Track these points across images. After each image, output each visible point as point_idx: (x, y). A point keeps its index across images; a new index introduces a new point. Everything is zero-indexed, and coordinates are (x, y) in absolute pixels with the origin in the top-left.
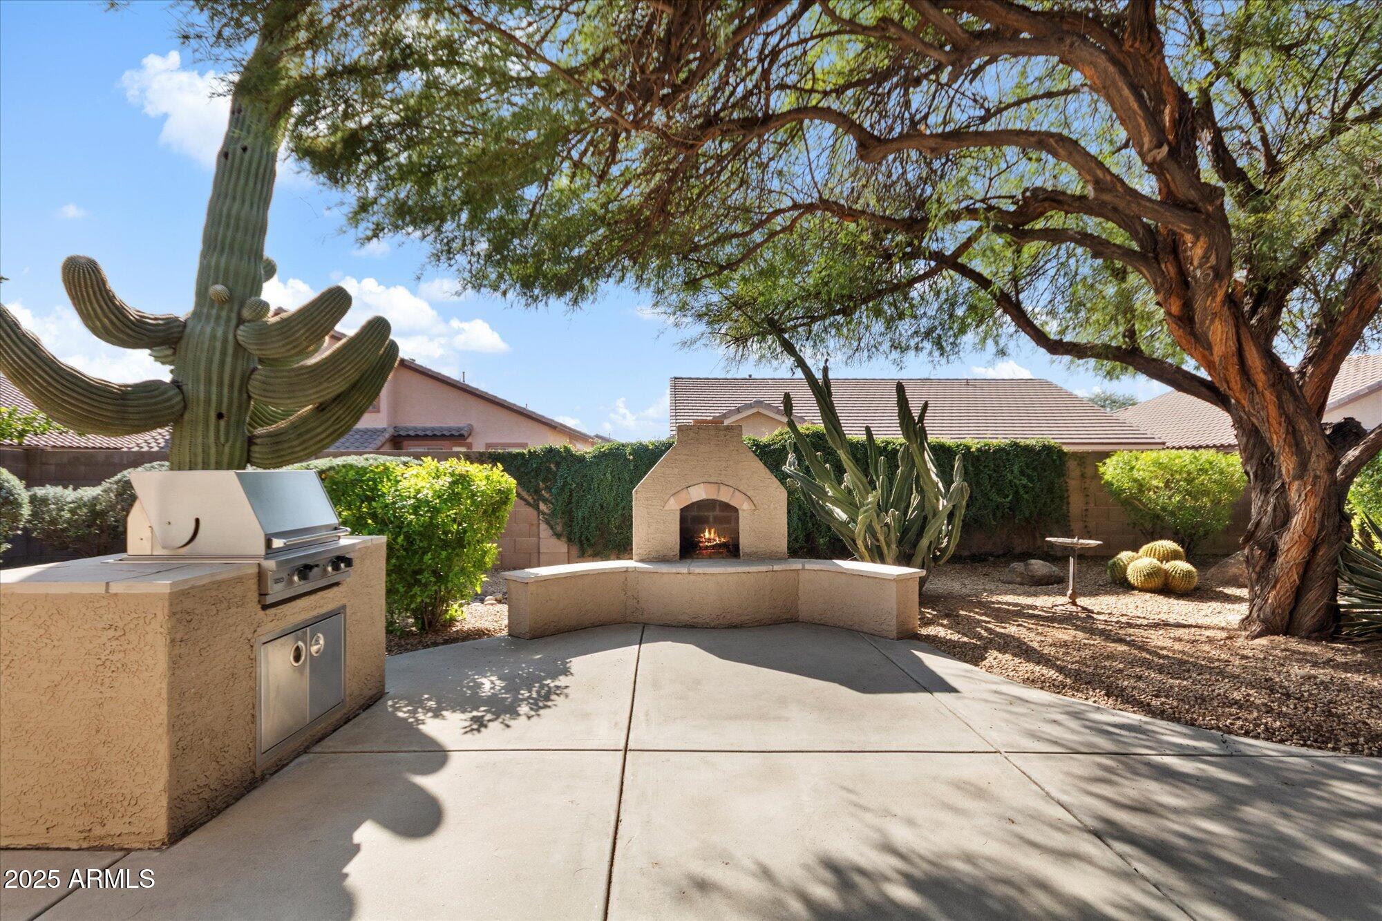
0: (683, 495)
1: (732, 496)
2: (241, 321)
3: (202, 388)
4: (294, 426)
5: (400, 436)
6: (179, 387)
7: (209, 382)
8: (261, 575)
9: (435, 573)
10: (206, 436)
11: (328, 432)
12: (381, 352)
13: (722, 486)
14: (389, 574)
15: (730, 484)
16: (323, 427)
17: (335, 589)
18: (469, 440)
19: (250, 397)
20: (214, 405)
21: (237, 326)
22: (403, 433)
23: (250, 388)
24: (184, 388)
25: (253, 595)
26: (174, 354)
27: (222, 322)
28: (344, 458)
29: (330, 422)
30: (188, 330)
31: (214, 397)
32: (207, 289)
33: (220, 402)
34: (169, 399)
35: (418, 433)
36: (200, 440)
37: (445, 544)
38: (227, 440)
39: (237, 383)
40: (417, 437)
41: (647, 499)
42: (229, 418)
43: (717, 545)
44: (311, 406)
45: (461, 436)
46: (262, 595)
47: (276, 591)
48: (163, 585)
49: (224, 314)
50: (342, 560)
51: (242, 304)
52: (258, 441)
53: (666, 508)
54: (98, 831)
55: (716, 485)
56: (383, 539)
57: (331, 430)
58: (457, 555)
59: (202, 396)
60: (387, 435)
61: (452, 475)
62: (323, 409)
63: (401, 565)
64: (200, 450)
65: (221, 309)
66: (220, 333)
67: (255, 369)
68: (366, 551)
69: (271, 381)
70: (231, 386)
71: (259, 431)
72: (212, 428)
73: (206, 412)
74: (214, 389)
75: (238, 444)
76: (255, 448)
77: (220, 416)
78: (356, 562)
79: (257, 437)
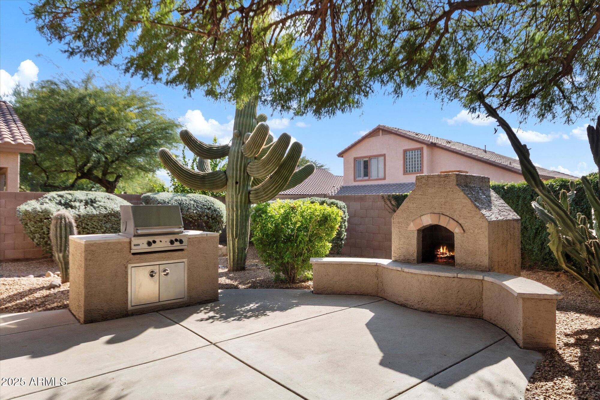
0: (418, 221)
1: (448, 223)
2: (243, 144)
3: (231, 172)
6: (225, 172)
7: (233, 169)
10: (232, 191)
13: (441, 216)
15: (447, 214)
17: (179, 252)
19: (248, 174)
20: (235, 178)
23: (247, 171)
24: (227, 172)
27: (238, 145)
30: (230, 150)
31: (234, 175)
38: (239, 193)
39: (242, 169)
41: (399, 223)
42: (240, 183)
43: (447, 257)
46: (131, 250)
47: (136, 249)
49: (238, 141)
51: (244, 137)
53: (408, 229)
55: (438, 215)
59: (231, 175)
66: (236, 149)
67: (250, 162)
71: (253, 188)
72: (235, 188)
73: (233, 181)
74: (234, 172)
75: (244, 194)
77: (237, 183)
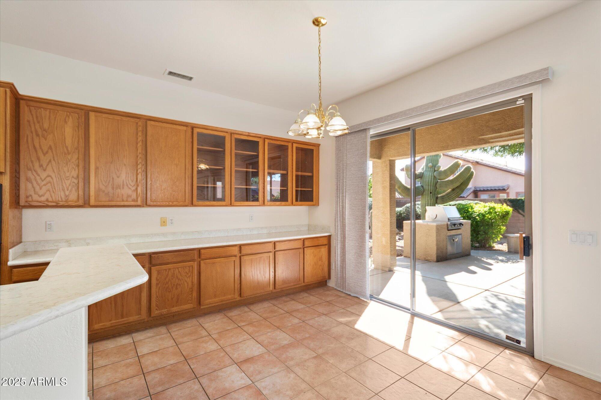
2: (435, 171)
3: (427, 187)
4: (447, 194)
5: (477, 190)
6: (423, 187)
7: (428, 185)
8: (447, 225)
9: (484, 232)
10: (428, 198)
11: (455, 196)
12: (469, 175)
14: (471, 231)
16: (454, 195)
17: (460, 230)
18: (508, 191)
19: (437, 188)
20: (430, 190)
21: (434, 172)
22: (478, 189)
23: (437, 186)
24: (424, 187)
25: (446, 228)
26: (421, 179)
27: (431, 172)
28: (459, 201)
29: (455, 193)
30: (424, 174)
31: (430, 189)
32: (428, 164)
33: (431, 190)
34: (421, 190)
35: (484, 189)
36: (427, 198)
37: (488, 225)
38: (432, 198)
39: (434, 185)
40: (484, 191)
42: (433, 193)
44: (450, 190)
45: (504, 190)
46: (448, 228)
47: (450, 228)
48: (435, 224)
49: (431, 170)
50: (461, 224)
51: (435, 167)
52: (438, 198)
54: (426, 258)
56: (470, 221)
57: (456, 195)
58: (491, 228)
59: (427, 189)
60: (472, 190)
61: (489, 207)
62: (454, 190)
63: (475, 229)
64: (427, 200)
65: (430, 169)
66: (430, 174)
67: (438, 182)
68: (466, 223)
69: (442, 184)
70: (433, 186)
71: (439, 196)
72: (429, 196)
73: (428, 192)
74: (430, 187)
75: (435, 199)
76: (438, 200)
77: (431, 193)
78: (464, 225)
79: (439, 197)
